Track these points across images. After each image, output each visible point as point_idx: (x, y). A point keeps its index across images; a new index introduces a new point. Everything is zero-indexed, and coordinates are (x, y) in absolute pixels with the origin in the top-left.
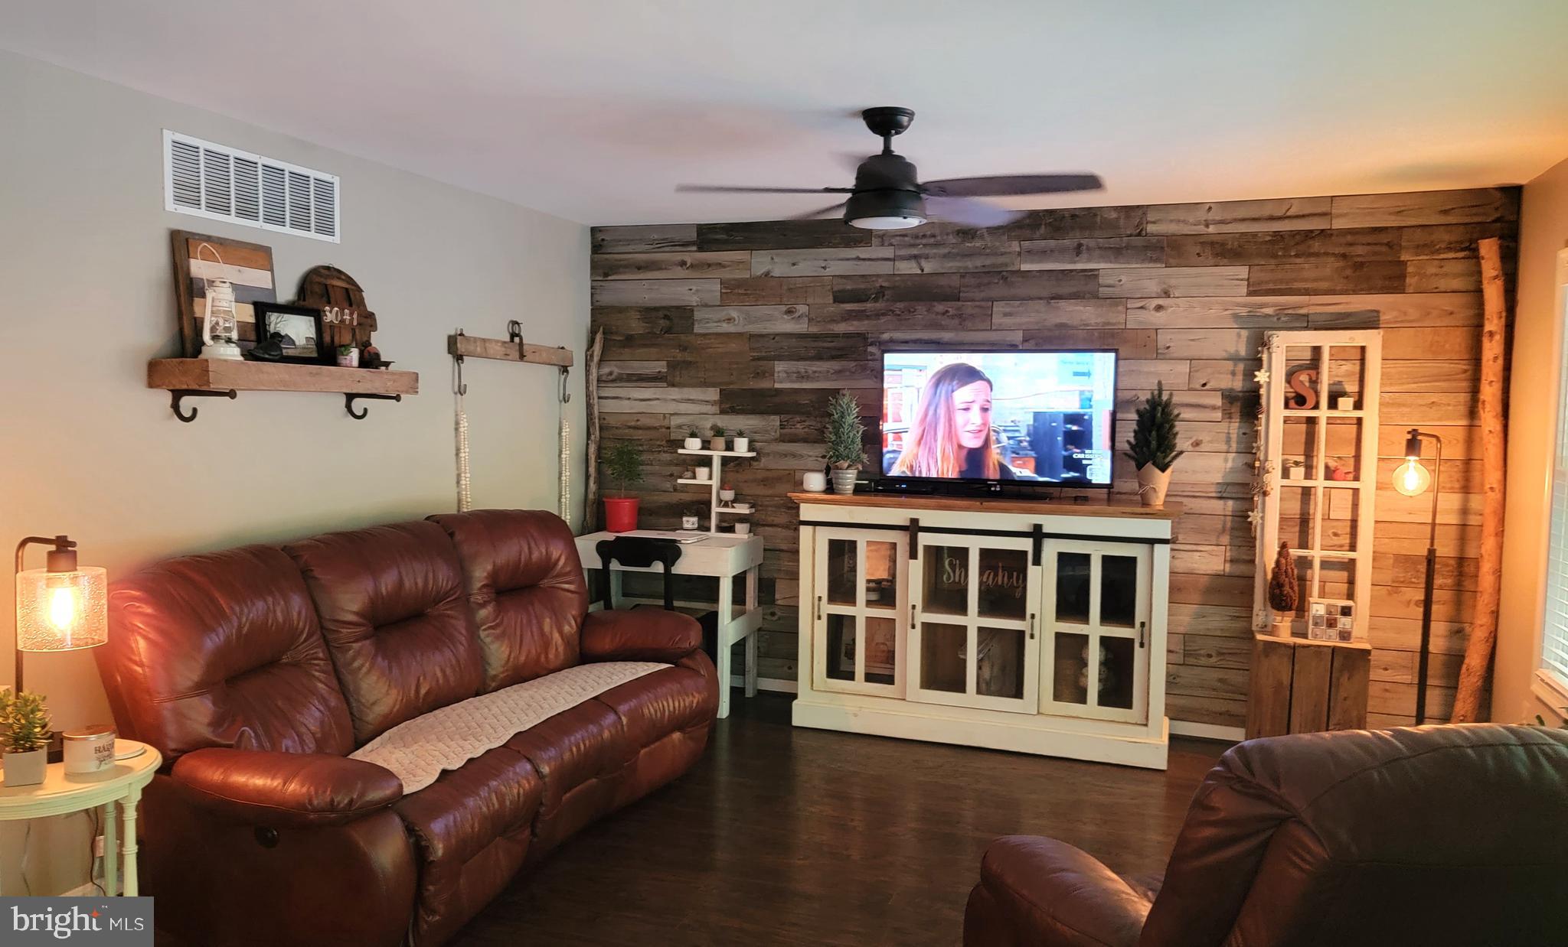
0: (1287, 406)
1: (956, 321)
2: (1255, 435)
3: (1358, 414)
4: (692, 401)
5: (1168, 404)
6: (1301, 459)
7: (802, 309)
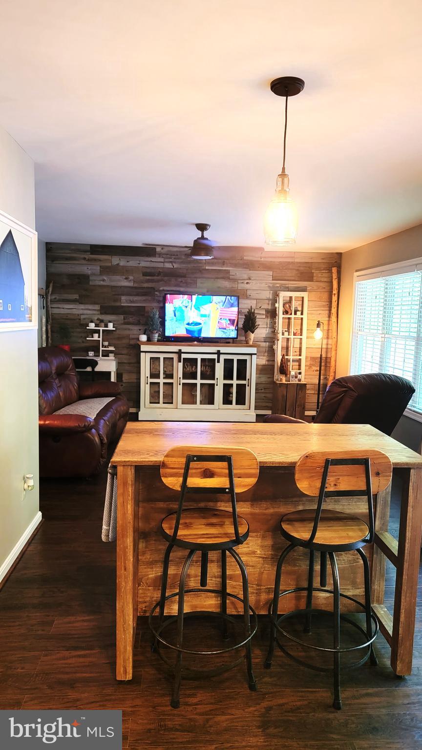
0: (283, 314)
1: (185, 284)
2: (275, 323)
3: (302, 316)
4: (89, 310)
5: (254, 313)
6: (287, 330)
7: (131, 278)
